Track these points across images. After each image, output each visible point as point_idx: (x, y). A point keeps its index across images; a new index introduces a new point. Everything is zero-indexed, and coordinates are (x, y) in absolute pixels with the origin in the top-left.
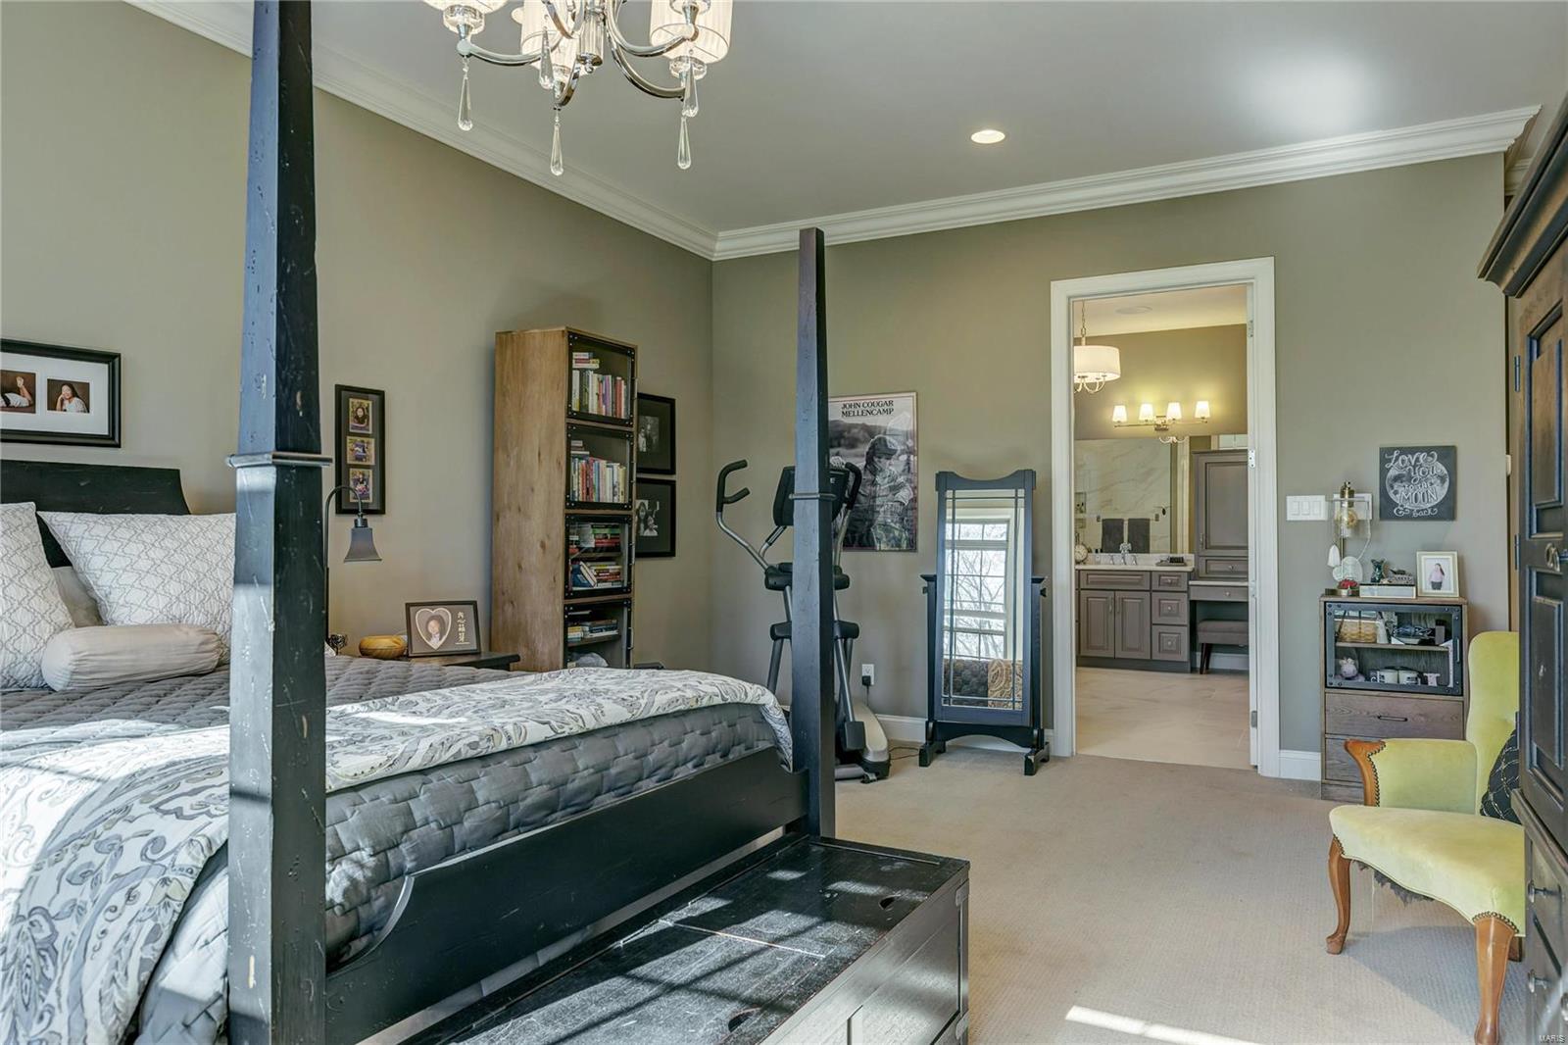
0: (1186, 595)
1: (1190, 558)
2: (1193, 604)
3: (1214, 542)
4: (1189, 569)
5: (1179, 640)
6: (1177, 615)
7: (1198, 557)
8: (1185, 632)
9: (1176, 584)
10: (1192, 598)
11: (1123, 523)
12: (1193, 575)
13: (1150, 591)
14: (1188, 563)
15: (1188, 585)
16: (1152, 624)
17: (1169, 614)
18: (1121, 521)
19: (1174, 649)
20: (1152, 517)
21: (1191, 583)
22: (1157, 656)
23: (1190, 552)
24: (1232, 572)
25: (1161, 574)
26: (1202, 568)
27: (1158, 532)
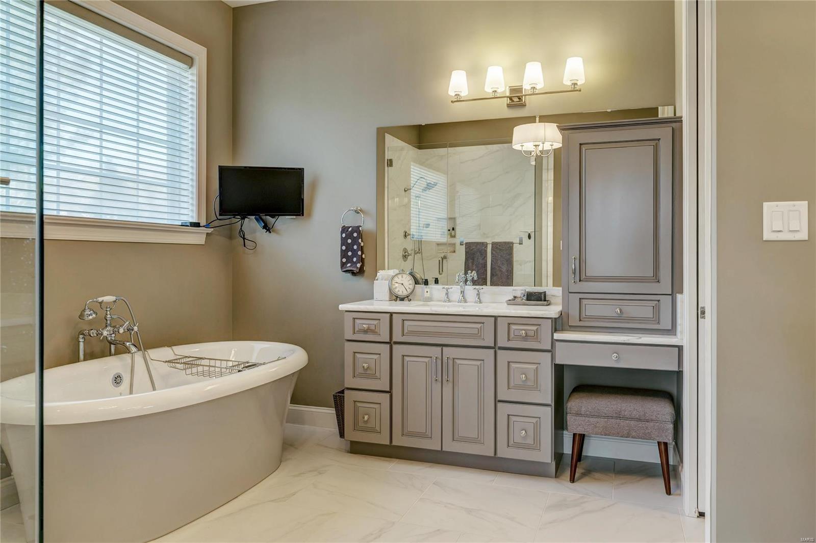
0: (549, 354)
1: (555, 292)
2: (559, 370)
3: (591, 271)
4: (553, 311)
5: (537, 427)
6: (536, 387)
7: (568, 292)
8: (547, 415)
9: (536, 336)
10: (558, 362)
11: (486, 247)
12: (559, 324)
13: (495, 348)
14: (553, 300)
15: (553, 342)
16: (497, 401)
17: (523, 387)
18: (484, 245)
19: (530, 441)
20: (517, 241)
21: (557, 336)
22: (505, 452)
23: (555, 284)
24: (620, 318)
25: (512, 320)
26: (574, 312)
27: (522, 257)
